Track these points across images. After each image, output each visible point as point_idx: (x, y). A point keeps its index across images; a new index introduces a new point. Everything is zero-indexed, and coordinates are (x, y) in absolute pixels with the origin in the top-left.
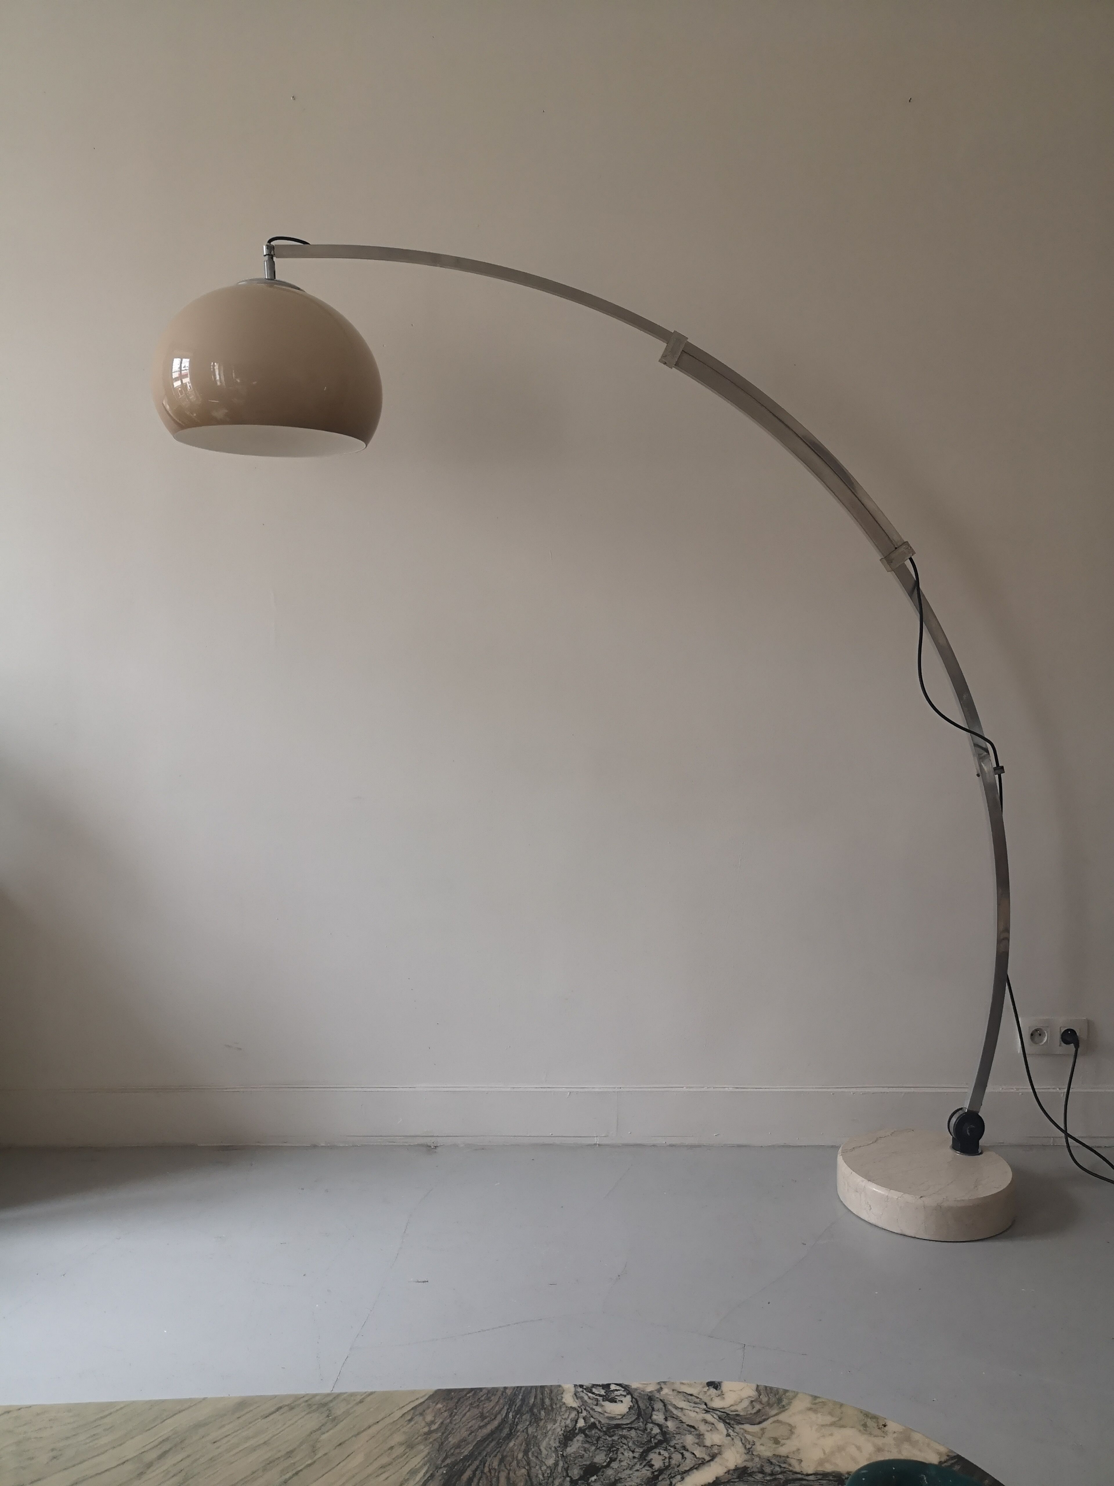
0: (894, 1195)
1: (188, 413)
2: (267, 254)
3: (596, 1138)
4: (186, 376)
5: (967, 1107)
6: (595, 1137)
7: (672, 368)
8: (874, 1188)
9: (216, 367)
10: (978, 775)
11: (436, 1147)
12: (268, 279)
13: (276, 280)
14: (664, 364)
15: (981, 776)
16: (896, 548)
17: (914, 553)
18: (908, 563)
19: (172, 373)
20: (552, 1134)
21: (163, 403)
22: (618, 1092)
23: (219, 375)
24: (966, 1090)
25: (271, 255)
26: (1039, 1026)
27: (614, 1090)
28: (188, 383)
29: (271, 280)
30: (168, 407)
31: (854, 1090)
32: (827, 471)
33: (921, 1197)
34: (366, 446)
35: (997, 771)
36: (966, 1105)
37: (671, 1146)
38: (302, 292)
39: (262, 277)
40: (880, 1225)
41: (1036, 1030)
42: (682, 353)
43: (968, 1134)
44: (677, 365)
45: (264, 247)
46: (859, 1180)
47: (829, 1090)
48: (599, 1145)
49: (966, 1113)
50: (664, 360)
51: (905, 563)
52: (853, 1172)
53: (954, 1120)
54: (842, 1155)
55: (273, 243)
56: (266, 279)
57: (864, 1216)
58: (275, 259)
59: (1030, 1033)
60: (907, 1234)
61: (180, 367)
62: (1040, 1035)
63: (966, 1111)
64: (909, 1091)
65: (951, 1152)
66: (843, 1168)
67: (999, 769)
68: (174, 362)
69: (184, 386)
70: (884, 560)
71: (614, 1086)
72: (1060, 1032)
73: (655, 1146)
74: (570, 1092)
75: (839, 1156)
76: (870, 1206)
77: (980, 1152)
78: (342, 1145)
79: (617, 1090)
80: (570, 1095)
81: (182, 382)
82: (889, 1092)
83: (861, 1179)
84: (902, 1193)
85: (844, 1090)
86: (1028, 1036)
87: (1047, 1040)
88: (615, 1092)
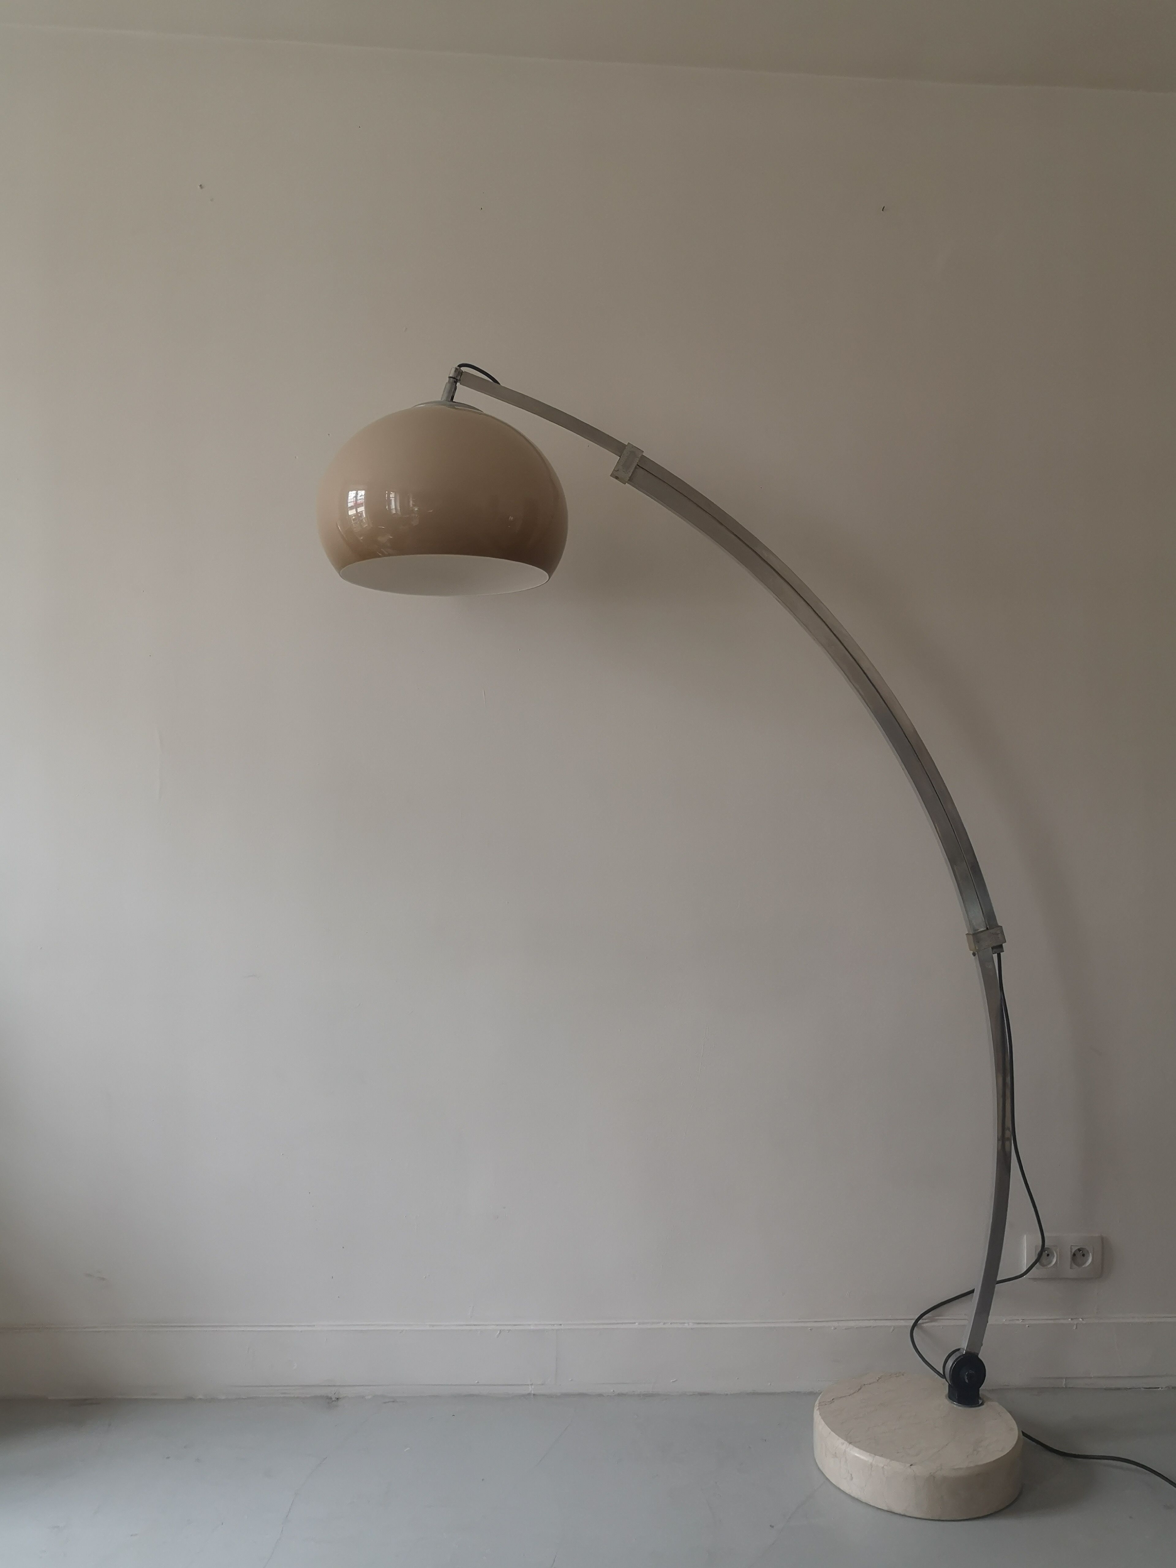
0: (880, 1462)
2: (453, 377)
5: (965, 1348)
6: (528, 1385)
8: (856, 1453)
9: (393, 496)
10: (974, 954)
11: (338, 1399)
12: (447, 401)
13: (453, 402)
15: (977, 955)
20: (478, 1383)
22: (557, 1330)
23: (395, 502)
24: (965, 1322)
25: (455, 380)
27: (552, 1327)
28: (362, 511)
29: (450, 401)
31: (836, 1324)
33: (911, 1465)
34: (551, 576)
35: (994, 950)
36: (964, 1345)
37: (621, 1395)
39: (440, 400)
40: (863, 1500)
43: (967, 1381)
44: (631, 480)
45: (453, 370)
46: (839, 1444)
47: (805, 1325)
48: (534, 1395)
49: (963, 1355)
52: (832, 1432)
53: (950, 1363)
54: (819, 1409)
55: (462, 369)
56: (444, 400)
57: (844, 1487)
59: (1038, 1252)
60: (894, 1511)
61: (356, 499)
62: (1048, 1255)
63: (964, 1353)
64: (898, 1325)
65: (947, 1402)
66: (820, 1427)
67: (997, 947)
68: (350, 492)
69: (358, 514)
71: (553, 1323)
72: (1071, 1252)
73: (600, 1395)
74: (500, 1330)
75: (815, 1410)
76: (851, 1475)
77: (980, 1403)
78: (224, 1398)
79: (556, 1327)
80: (500, 1333)
81: (356, 511)
82: (875, 1327)
83: (841, 1441)
84: (888, 1460)
85: (824, 1324)
86: (1035, 1256)
87: (1056, 1262)
88: (553, 1330)
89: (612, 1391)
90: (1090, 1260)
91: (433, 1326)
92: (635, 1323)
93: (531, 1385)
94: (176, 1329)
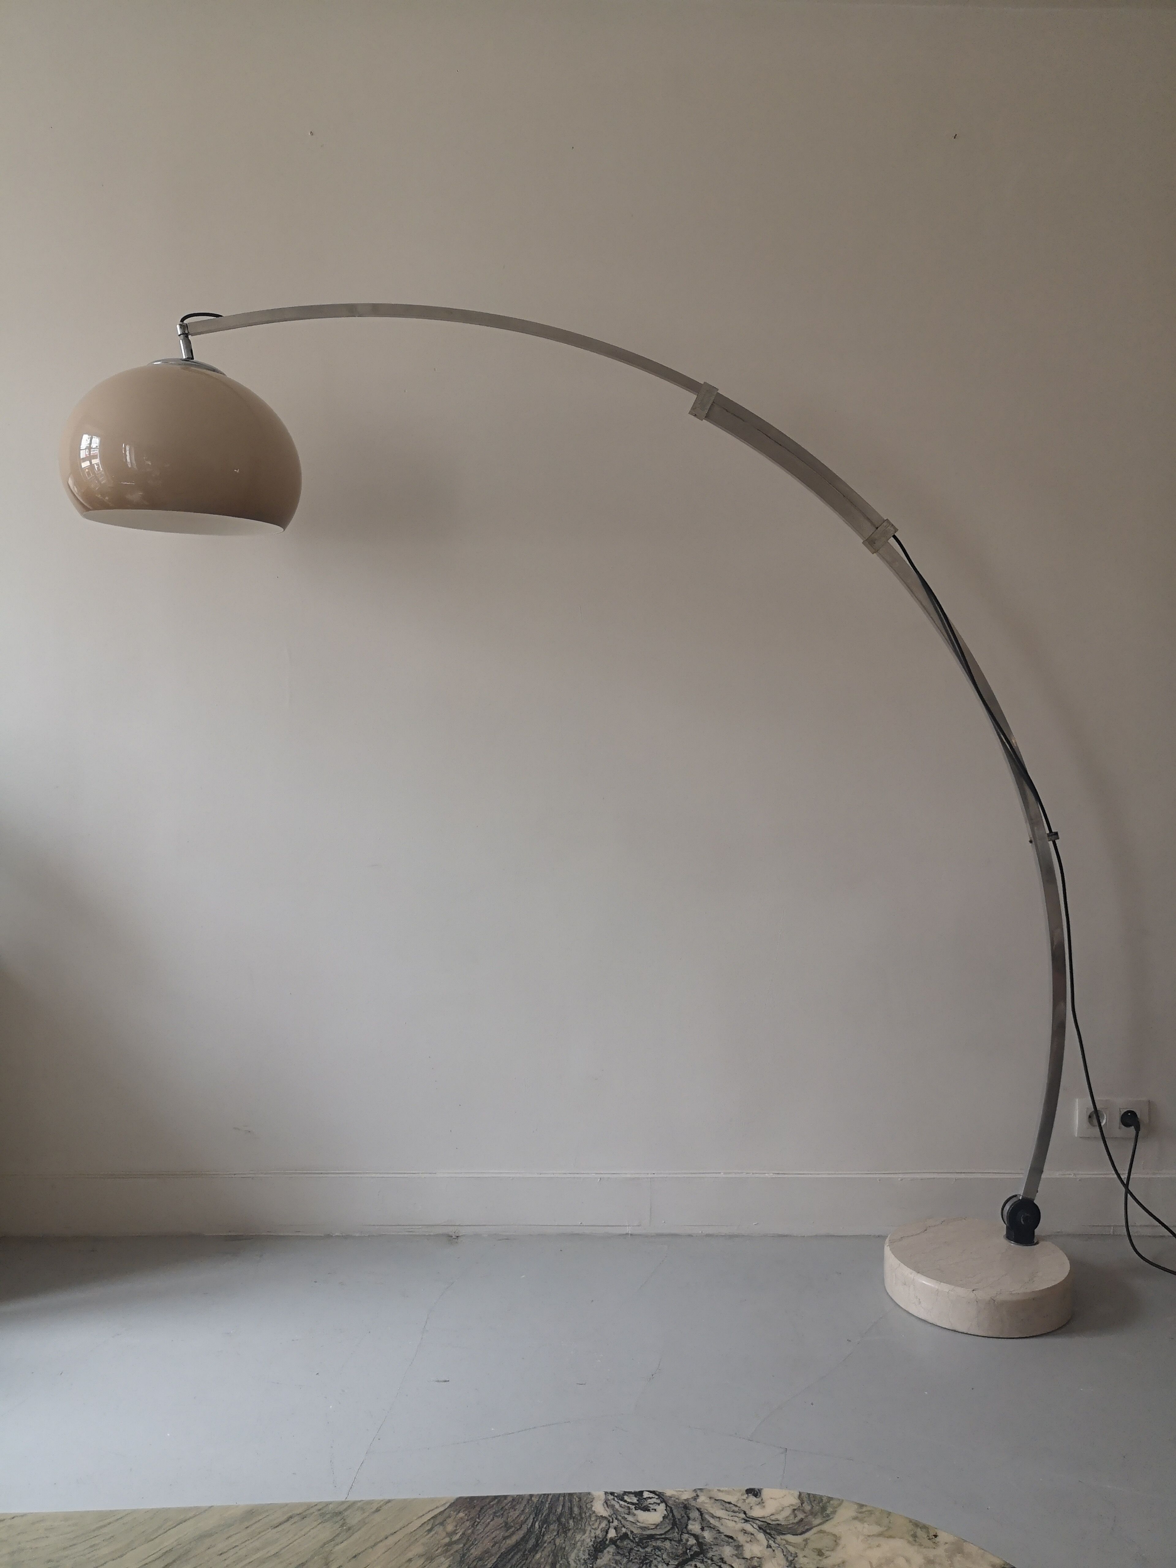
0: (945, 1288)
1: (99, 496)
2: (182, 333)
4: (95, 457)
5: (1022, 1195)
6: (626, 1226)
7: (702, 420)
8: (923, 1281)
9: (128, 448)
10: (1030, 842)
11: (457, 1237)
12: (185, 360)
13: (194, 361)
14: (694, 415)
15: (1033, 843)
19: (80, 451)
20: (581, 1223)
21: (69, 486)
22: (651, 1178)
23: (130, 456)
24: (1021, 1176)
25: (186, 335)
27: (647, 1176)
28: (96, 464)
29: (188, 361)
30: (74, 488)
31: (901, 1176)
33: (973, 1290)
34: (285, 531)
35: (1051, 837)
36: (1020, 1192)
37: (708, 1235)
38: (223, 375)
39: (180, 357)
40: (930, 1320)
42: (712, 404)
43: (1023, 1222)
44: (707, 417)
45: (178, 327)
46: (908, 1273)
47: (875, 1175)
48: (631, 1235)
49: (1020, 1200)
50: (694, 412)
52: (901, 1264)
53: (1007, 1207)
54: (889, 1245)
55: (186, 321)
56: (182, 359)
57: (914, 1311)
58: (190, 336)
59: (1089, 1114)
60: (959, 1329)
61: (90, 446)
62: (1098, 1117)
63: (1021, 1198)
64: (958, 1177)
65: (1005, 1242)
66: (891, 1260)
67: (1053, 835)
68: (83, 437)
69: (92, 467)
71: (647, 1172)
72: (1120, 1114)
73: (690, 1236)
74: (601, 1178)
75: (886, 1247)
76: (919, 1300)
77: (1035, 1241)
78: (357, 1235)
79: (650, 1176)
80: (600, 1181)
81: (90, 464)
83: (909, 1270)
84: (953, 1287)
85: (892, 1176)
86: (1086, 1118)
87: (1106, 1122)
88: (647, 1178)
89: (701, 1232)
91: (541, 1173)
92: (720, 1173)
93: (628, 1226)
94: (315, 1176)
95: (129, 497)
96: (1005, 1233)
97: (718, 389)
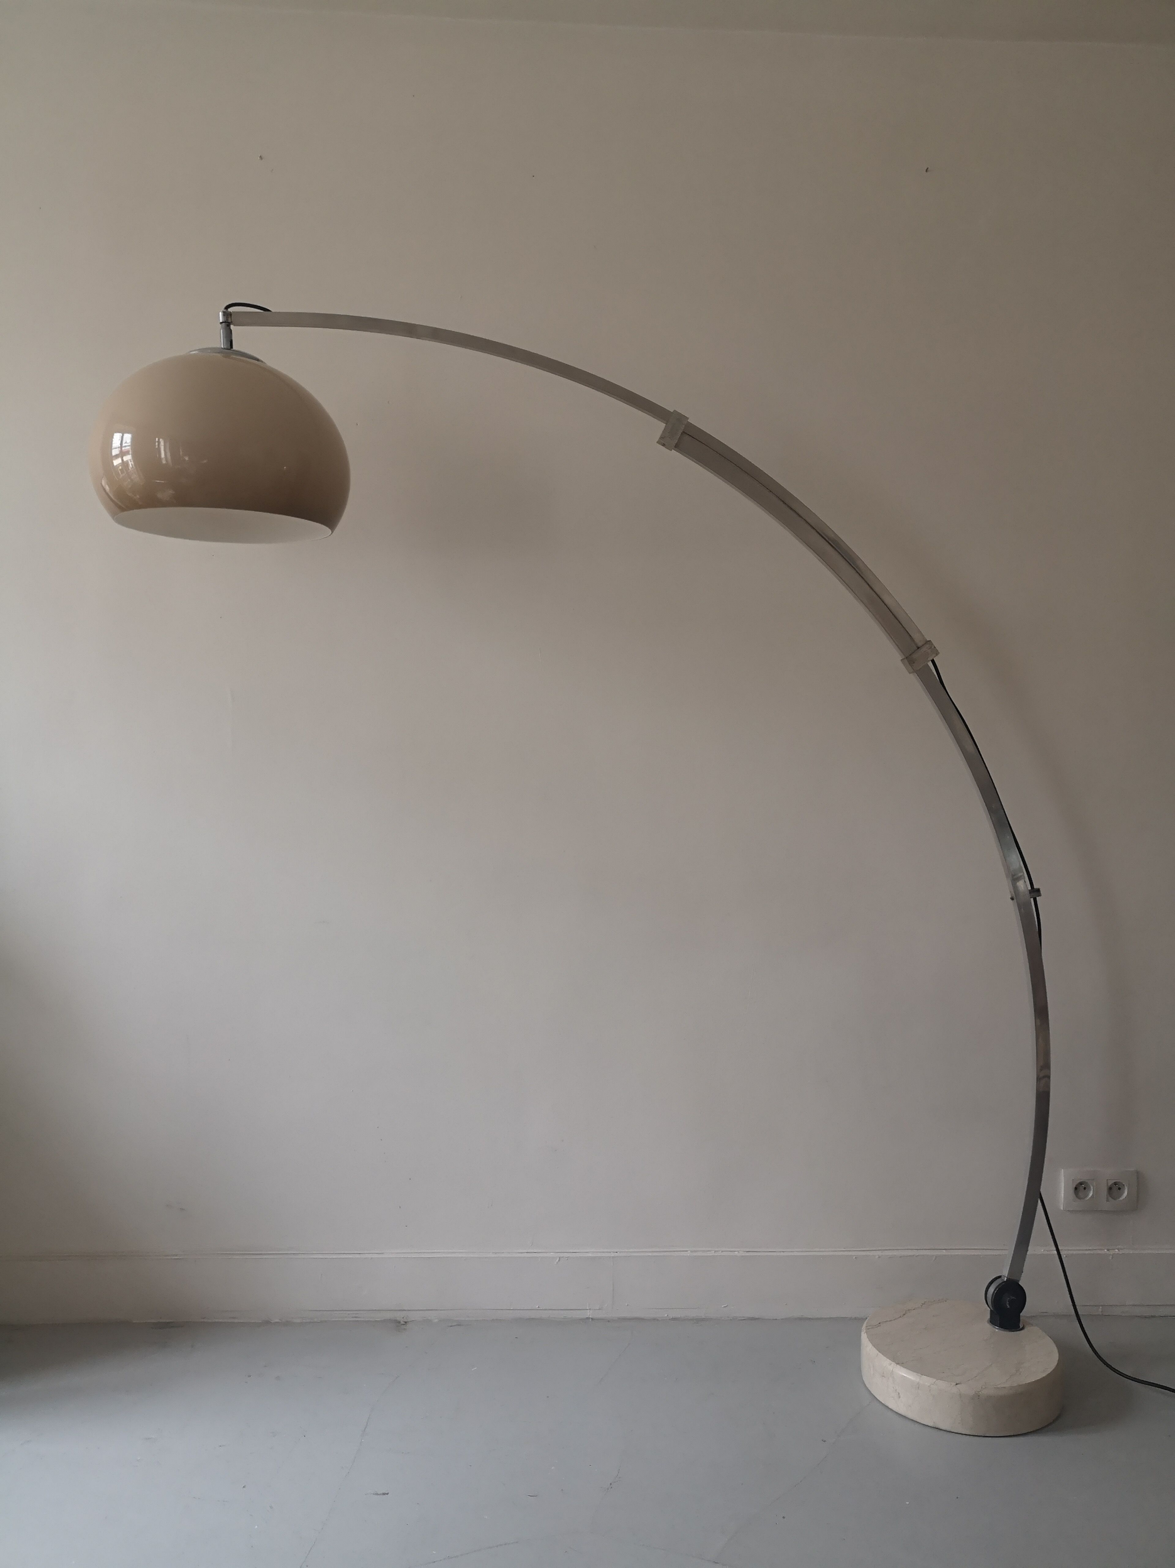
0: (926, 1381)
1: (130, 494)
2: (224, 321)
3: (588, 1311)
4: (127, 453)
5: (1006, 1276)
6: (587, 1309)
7: (671, 450)
8: (902, 1372)
9: (162, 443)
10: (1012, 899)
11: (406, 1322)
12: (225, 349)
13: (234, 350)
14: (663, 445)
15: (1015, 900)
16: (918, 648)
17: (937, 653)
18: (930, 664)
19: (111, 449)
20: (538, 1307)
21: (102, 484)
22: (613, 1257)
23: (165, 451)
24: (1006, 1252)
25: (227, 324)
26: (1083, 1179)
27: (609, 1255)
28: (129, 461)
29: (227, 349)
30: (107, 488)
31: (879, 1253)
32: (842, 564)
33: (956, 1384)
34: (332, 532)
35: (1032, 895)
36: (1005, 1273)
37: (674, 1319)
38: (261, 363)
39: (218, 346)
40: (910, 1415)
41: (1081, 1184)
42: (682, 434)
43: (1008, 1306)
44: (677, 447)
45: (221, 313)
46: (887, 1364)
47: (850, 1253)
48: (592, 1319)
49: (1005, 1281)
50: (663, 442)
51: (928, 664)
52: (879, 1353)
53: (992, 1290)
54: (866, 1331)
55: (230, 310)
56: (222, 348)
57: (892, 1404)
58: (232, 327)
59: (1074, 1186)
60: (941, 1428)
61: (121, 444)
62: (1085, 1188)
63: (1005, 1280)
64: (939, 1254)
65: (989, 1327)
66: (868, 1348)
67: (1035, 892)
68: (114, 437)
69: (125, 464)
70: (906, 661)
71: (609, 1251)
72: (1107, 1185)
73: (654, 1319)
74: (560, 1258)
75: (862, 1332)
76: (899, 1393)
77: (1021, 1327)
78: (298, 1321)
79: (612, 1255)
80: (559, 1261)
81: (122, 460)
82: (918, 1256)
83: (889, 1361)
84: (935, 1380)
85: (868, 1253)
86: (1072, 1191)
87: (1093, 1195)
88: (610, 1257)
89: (666, 1315)
90: (1126, 1193)
91: (496, 1253)
92: (687, 1251)
93: (590, 1309)
94: (252, 1257)
95: (160, 495)
96: (989, 1317)
97: (688, 418)
